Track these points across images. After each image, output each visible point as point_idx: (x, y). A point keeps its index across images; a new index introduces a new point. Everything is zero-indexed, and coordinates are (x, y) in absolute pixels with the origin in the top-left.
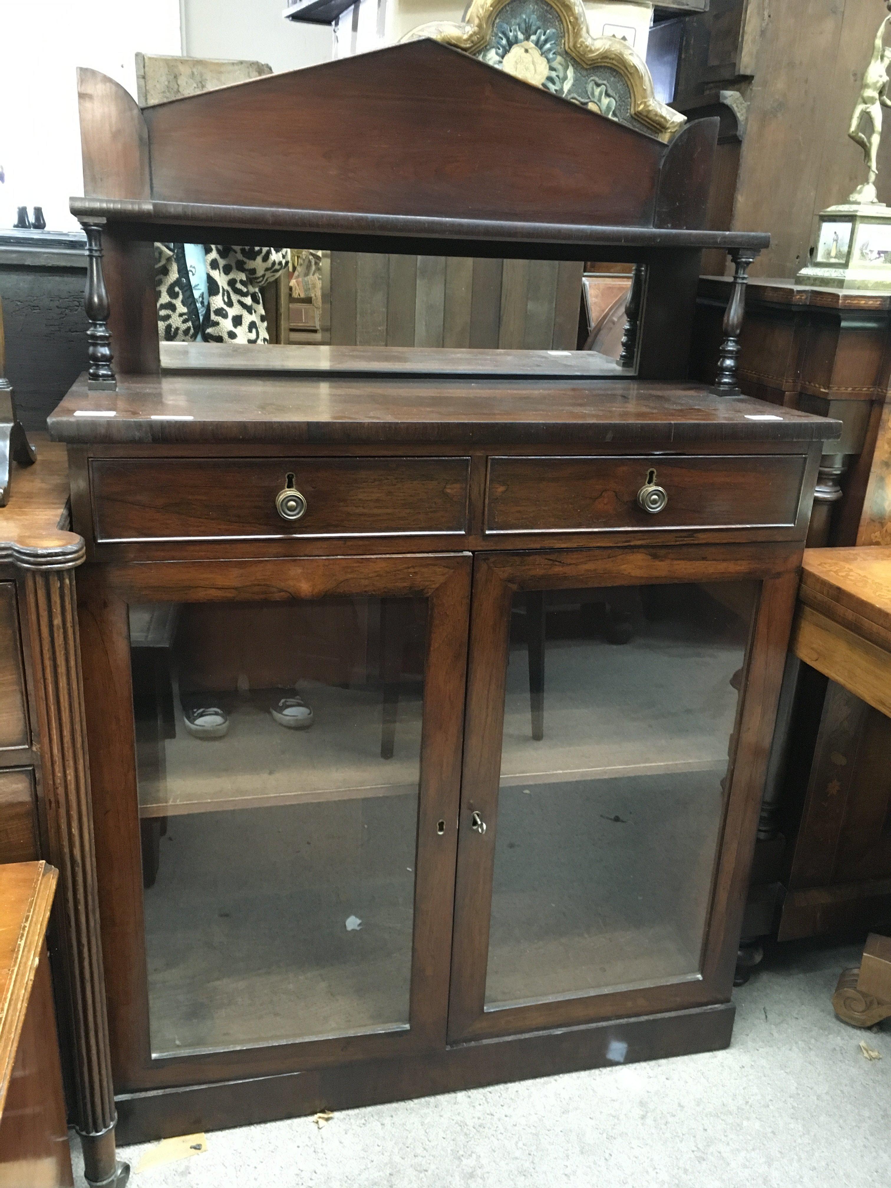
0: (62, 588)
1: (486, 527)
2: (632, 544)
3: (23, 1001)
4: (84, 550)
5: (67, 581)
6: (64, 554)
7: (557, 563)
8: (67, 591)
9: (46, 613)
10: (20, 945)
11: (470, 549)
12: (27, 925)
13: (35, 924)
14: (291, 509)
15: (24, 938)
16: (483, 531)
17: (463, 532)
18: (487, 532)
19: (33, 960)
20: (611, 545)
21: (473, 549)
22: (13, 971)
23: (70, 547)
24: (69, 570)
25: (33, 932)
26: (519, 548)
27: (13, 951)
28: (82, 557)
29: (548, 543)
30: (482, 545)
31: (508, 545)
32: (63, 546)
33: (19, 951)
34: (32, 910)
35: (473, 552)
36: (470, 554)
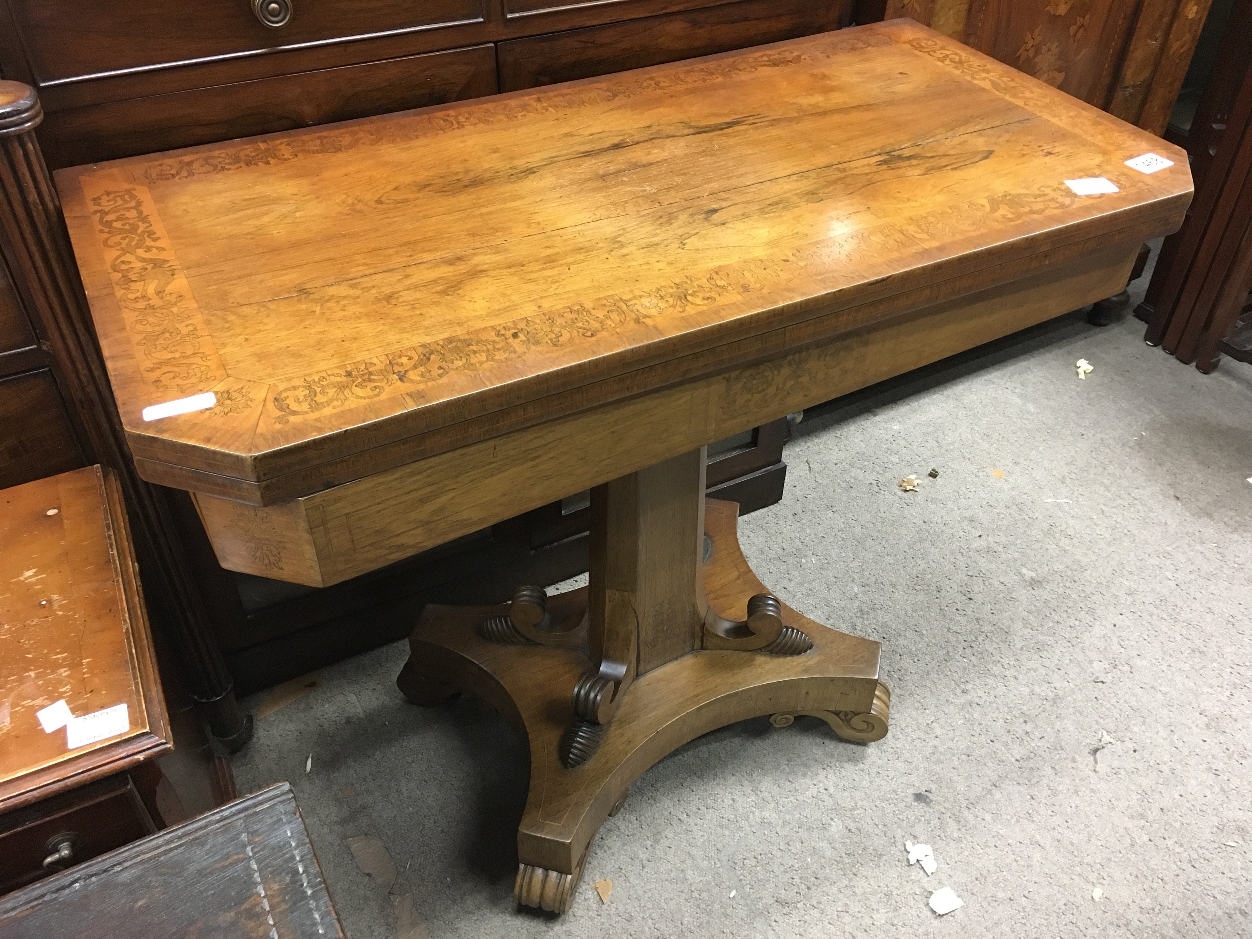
0: (26, 155)
1: (506, 10)
2: (668, 11)
3: (141, 607)
4: (39, 104)
5: (30, 146)
6: (19, 112)
7: (590, 45)
8: (33, 158)
9: (16, 189)
10: (113, 554)
11: (491, 40)
12: (111, 533)
13: (119, 530)
14: (274, 13)
15: (115, 547)
16: (503, 15)
17: (482, 20)
18: (509, 16)
19: (133, 566)
20: (647, 15)
21: (496, 39)
22: (118, 581)
23: (22, 102)
24: (28, 132)
25: (121, 539)
26: (546, 31)
27: (108, 562)
28: (40, 113)
29: (578, 22)
30: (503, 33)
31: (533, 30)
32: (14, 102)
33: (114, 560)
34: (109, 517)
35: (494, 43)
36: (492, 45)
